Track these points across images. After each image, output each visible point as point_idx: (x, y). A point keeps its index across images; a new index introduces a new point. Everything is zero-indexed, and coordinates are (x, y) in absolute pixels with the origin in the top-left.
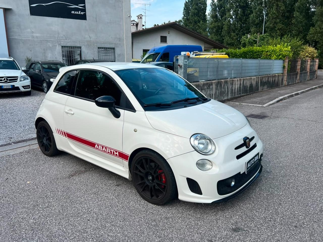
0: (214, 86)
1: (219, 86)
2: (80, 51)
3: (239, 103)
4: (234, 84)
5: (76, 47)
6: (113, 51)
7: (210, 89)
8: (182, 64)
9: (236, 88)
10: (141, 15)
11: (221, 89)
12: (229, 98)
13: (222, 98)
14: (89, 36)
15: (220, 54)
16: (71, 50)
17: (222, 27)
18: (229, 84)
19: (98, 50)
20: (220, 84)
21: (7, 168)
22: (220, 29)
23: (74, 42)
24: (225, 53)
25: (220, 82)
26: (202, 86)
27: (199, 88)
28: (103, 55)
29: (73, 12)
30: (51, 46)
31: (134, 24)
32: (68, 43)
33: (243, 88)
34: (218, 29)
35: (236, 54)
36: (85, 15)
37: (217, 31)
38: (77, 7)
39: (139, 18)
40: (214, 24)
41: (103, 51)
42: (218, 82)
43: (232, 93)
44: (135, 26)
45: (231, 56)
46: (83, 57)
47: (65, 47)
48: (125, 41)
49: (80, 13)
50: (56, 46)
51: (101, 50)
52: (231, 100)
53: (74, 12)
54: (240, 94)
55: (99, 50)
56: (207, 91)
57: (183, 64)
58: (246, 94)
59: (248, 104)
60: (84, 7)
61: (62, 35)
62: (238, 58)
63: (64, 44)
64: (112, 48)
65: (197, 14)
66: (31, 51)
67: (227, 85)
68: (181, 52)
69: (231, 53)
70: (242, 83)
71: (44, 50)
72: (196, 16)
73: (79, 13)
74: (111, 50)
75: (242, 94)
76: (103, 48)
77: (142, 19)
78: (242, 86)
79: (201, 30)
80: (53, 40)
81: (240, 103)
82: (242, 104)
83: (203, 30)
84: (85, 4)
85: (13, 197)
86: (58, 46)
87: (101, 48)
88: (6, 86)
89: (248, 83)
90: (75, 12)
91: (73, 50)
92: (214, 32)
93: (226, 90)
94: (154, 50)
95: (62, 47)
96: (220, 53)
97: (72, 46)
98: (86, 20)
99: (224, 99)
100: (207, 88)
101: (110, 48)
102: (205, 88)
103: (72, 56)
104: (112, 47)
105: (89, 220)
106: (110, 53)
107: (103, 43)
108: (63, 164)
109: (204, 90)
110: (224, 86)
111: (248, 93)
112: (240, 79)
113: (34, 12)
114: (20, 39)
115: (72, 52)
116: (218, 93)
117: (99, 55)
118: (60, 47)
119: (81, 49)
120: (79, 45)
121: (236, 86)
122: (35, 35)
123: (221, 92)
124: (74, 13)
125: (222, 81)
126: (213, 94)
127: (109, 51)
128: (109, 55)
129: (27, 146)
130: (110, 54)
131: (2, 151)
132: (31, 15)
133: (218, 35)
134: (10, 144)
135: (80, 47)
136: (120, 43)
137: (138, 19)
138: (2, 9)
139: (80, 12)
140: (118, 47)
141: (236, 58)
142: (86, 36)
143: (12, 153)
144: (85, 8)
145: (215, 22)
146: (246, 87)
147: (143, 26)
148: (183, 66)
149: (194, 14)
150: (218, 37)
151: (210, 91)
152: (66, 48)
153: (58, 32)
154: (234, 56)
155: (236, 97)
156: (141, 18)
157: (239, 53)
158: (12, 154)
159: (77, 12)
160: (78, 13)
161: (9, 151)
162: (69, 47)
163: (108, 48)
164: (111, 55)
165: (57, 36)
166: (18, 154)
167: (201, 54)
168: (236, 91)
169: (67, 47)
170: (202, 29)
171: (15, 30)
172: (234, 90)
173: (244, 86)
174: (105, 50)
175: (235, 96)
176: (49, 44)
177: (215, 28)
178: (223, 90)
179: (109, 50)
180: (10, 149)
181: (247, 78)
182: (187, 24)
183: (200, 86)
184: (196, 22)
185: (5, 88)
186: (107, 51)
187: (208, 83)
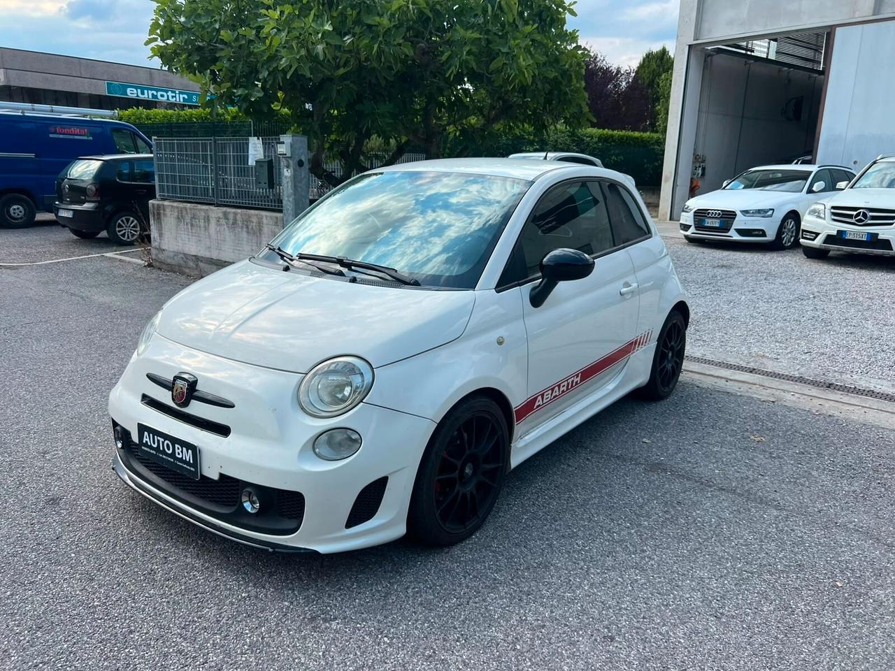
88: (855, 232)
185: (851, 238)
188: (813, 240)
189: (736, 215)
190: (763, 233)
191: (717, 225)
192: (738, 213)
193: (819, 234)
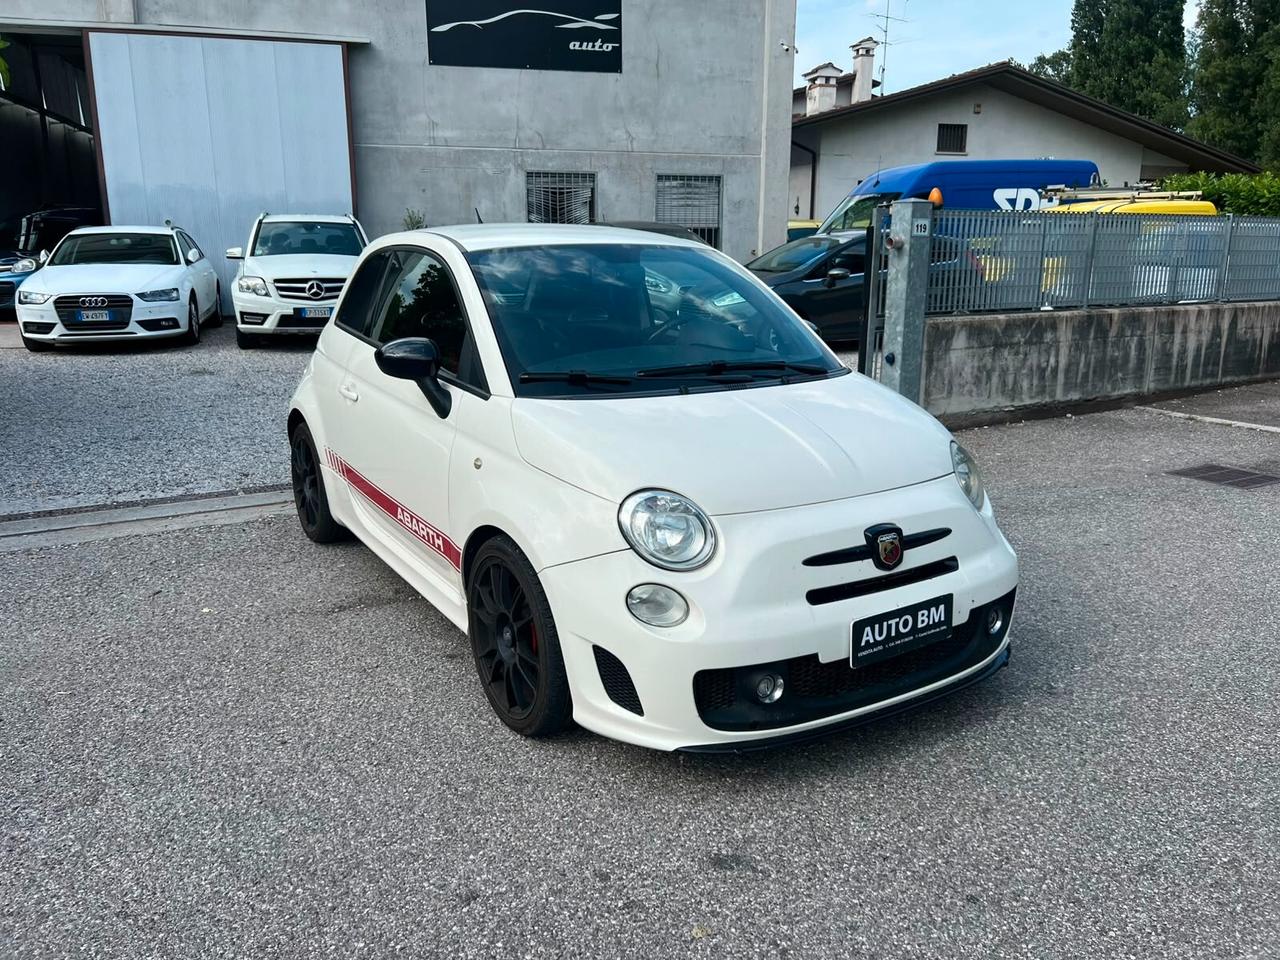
0: (1065, 335)
1: (1092, 335)
2: (593, 190)
3: (1188, 415)
4: (1178, 329)
5: (577, 175)
6: (713, 186)
7: (1043, 347)
8: (903, 238)
9: (1192, 345)
10: (870, 39)
11: (1105, 347)
12: (1146, 390)
13: (1109, 387)
14: (627, 132)
15: (1173, 198)
16: (558, 186)
17: (1260, 74)
18: (1150, 329)
19: (657, 187)
20: (1100, 323)
21: (178, 562)
22: (1247, 87)
23: (571, 155)
24: (1200, 193)
25: (1100, 317)
26: (998, 330)
27: (985, 337)
28: (675, 203)
29: (574, 46)
30: (490, 172)
31: (828, 79)
32: (551, 159)
33: (1232, 350)
34: (1236, 86)
35: (1255, 198)
36: (617, 52)
37: (1232, 96)
38: (590, 24)
39: (861, 52)
40: (1218, 62)
41: (675, 191)
42: (1090, 317)
43: (1164, 366)
44: (833, 86)
45: (1230, 205)
46: (600, 212)
47: (538, 174)
48: (763, 149)
49: (601, 47)
50: (509, 170)
51: (667, 184)
52: (1158, 401)
53: (578, 44)
54: (1214, 375)
55: (661, 184)
56: (1026, 355)
57: (909, 236)
58: (1243, 378)
59: (1228, 422)
60: (617, 22)
61: (530, 133)
62: (1264, 215)
63: (535, 166)
64: (711, 178)
65: (1142, 25)
66: (424, 191)
67: (1139, 332)
68: (994, 190)
69: (1231, 194)
70: (1225, 325)
71: (467, 186)
72: (1136, 31)
73: (597, 49)
74: (706, 184)
75: (1224, 375)
76: (676, 180)
77: (873, 55)
78: (1224, 339)
79: (1154, 95)
80: (499, 152)
81: (1190, 413)
82: (1199, 418)
83: (1163, 93)
84: (620, 12)
85: (138, 646)
86: (513, 172)
87: (668, 178)
88: (315, 309)
89: (1262, 328)
90: (581, 46)
91: (565, 185)
92: (1216, 101)
93: (1133, 353)
94: (878, 182)
95: (529, 175)
96: (1175, 193)
97: (565, 171)
98: (621, 72)
99: (1116, 393)
100: (1028, 343)
101: (704, 178)
102: (1015, 340)
103: (560, 209)
104: (710, 173)
105: (284, 743)
106: (703, 196)
107: (679, 159)
108: (341, 569)
109: (1011, 348)
110: (1121, 334)
111: (1257, 373)
112: (1216, 306)
113: (442, 52)
114: (391, 150)
115: (563, 193)
116: (1087, 365)
117: (660, 206)
118: (522, 178)
119: (594, 181)
120: (586, 169)
121: (1193, 339)
122: (440, 133)
123: (1101, 362)
124: (577, 48)
125: (1110, 316)
126: (1055, 370)
127: (697, 190)
128: (697, 203)
129: (276, 506)
130: (703, 203)
131: (200, 513)
132: (430, 64)
133: (1237, 114)
134: (232, 493)
135: (592, 176)
136: (743, 158)
137: (855, 58)
138: (340, 46)
139: (598, 43)
140: (735, 173)
141: (1256, 214)
142: (618, 133)
143: (221, 519)
144: (620, 28)
145: (1226, 54)
146: (1250, 344)
147: (875, 84)
148: (907, 247)
149: (1128, 23)
150: (1233, 122)
151: (1044, 353)
152: (542, 179)
153: (518, 120)
154: (1244, 208)
155: (1189, 387)
156: (868, 51)
157: (1270, 193)
158: (220, 522)
159: (591, 44)
160: (593, 46)
161: (216, 513)
162: (553, 175)
163: (697, 178)
164: (707, 206)
165: (512, 135)
166: (237, 525)
167: (1080, 196)
168: (1190, 361)
169: (546, 175)
170: (1162, 87)
171: (375, 116)
172: (1175, 355)
173: (1238, 341)
174: (682, 186)
175: (1179, 384)
176: (484, 164)
177: (1223, 80)
178: (1113, 352)
179: (699, 183)
180: (224, 508)
181: (1258, 304)
182: (1087, 70)
183: (990, 331)
184: (1130, 60)
185: (312, 315)
186: (690, 190)
187: (1034, 319)
188: (262, 324)
189: (132, 301)
190: (174, 323)
191: (106, 318)
192: (136, 299)
193: (268, 315)
